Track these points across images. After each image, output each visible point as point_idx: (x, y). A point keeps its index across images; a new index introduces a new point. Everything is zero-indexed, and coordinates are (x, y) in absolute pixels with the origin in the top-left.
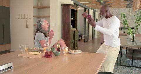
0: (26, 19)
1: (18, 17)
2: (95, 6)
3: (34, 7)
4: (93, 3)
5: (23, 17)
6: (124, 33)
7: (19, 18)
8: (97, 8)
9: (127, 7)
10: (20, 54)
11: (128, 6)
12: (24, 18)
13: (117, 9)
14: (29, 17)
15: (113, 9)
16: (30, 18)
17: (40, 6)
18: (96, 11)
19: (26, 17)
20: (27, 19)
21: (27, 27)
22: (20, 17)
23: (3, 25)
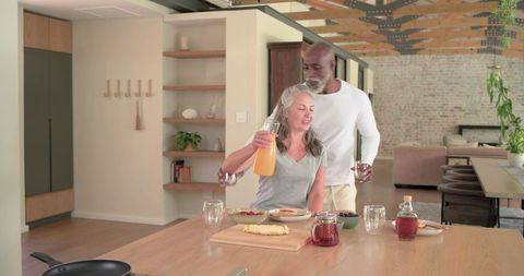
0: (134, 99)
1: (106, 91)
2: (364, 47)
3: (165, 54)
4: (361, 39)
5: (124, 89)
6: (480, 144)
7: (107, 95)
8: (370, 54)
9: (479, 51)
10: (215, 236)
11: (483, 47)
12: (128, 95)
13: (443, 59)
14: (145, 89)
15: (427, 57)
16: (149, 95)
17: (188, 50)
18: (367, 65)
19: (134, 89)
20: (139, 99)
21: (138, 127)
22: (113, 90)
23: (50, 121)
